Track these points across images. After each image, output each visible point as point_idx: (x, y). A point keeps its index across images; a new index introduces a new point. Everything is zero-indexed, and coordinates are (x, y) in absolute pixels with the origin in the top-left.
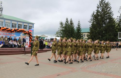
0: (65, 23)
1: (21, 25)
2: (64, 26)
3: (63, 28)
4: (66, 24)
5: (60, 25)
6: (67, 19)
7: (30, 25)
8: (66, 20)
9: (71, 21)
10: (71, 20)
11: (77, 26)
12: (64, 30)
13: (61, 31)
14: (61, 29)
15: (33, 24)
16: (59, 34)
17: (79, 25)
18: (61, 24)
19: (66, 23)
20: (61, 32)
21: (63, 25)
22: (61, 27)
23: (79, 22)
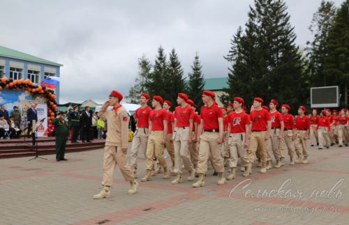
0: (156, 62)
1: (18, 70)
2: (152, 71)
3: (150, 76)
4: (158, 66)
5: (140, 70)
6: (161, 52)
7: (47, 70)
8: (158, 55)
9: (173, 58)
10: (173, 52)
11: (192, 72)
12: (152, 84)
13: (143, 85)
14: (144, 80)
15: (57, 67)
16: (138, 95)
18: (144, 64)
19: (159, 62)
20: (145, 89)
21: (148, 70)
22: (143, 75)
23: (197, 58)
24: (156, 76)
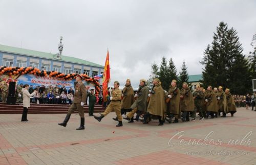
0: (161, 65)
2: (159, 70)
3: (158, 74)
4: (162, 68)
5: (153, 71)
6: (164, 60)
8: (162, 61)
9: (171, 64)
10: (171, 60)
11: (181, 71)
16: (151, 84)
18: (155, 67)
19: (163, 65)
21: (156, 70)
22: (154, 73)
23: (184, 63)
24: (161, 74)
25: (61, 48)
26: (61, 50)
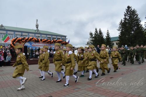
2: (94, 36)
3: (93, 38)
4: (95, 34)
6: (96, 29)
7: (63, 38)
8: (95, 31)
9: (100, 31)
11: (107, 35)
12: (94, 40)
13: (91, 41)
14: (91, 39)
15: (65, 36)
17: (108, 34)
18: (91, 34)
19: (96, 33)
20: (92, 42)
22: (91, 37)
23: (108, 31)
25: (37, 26)
26: (37, 28)
